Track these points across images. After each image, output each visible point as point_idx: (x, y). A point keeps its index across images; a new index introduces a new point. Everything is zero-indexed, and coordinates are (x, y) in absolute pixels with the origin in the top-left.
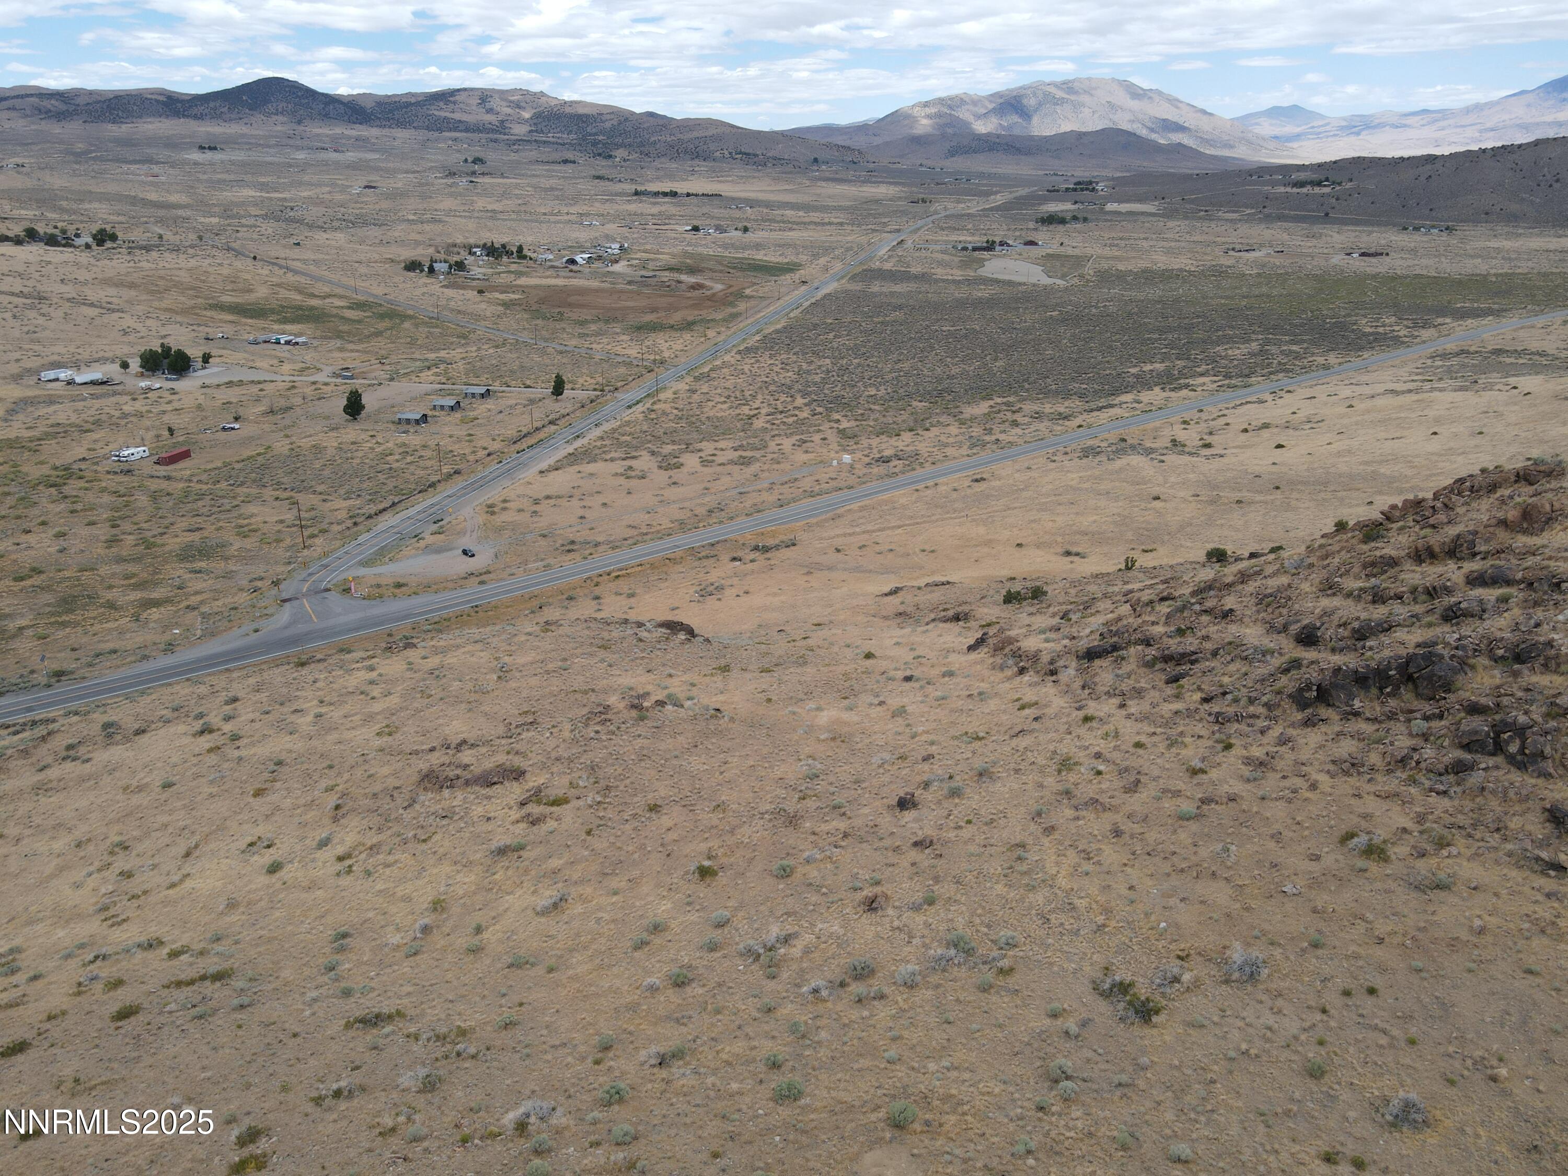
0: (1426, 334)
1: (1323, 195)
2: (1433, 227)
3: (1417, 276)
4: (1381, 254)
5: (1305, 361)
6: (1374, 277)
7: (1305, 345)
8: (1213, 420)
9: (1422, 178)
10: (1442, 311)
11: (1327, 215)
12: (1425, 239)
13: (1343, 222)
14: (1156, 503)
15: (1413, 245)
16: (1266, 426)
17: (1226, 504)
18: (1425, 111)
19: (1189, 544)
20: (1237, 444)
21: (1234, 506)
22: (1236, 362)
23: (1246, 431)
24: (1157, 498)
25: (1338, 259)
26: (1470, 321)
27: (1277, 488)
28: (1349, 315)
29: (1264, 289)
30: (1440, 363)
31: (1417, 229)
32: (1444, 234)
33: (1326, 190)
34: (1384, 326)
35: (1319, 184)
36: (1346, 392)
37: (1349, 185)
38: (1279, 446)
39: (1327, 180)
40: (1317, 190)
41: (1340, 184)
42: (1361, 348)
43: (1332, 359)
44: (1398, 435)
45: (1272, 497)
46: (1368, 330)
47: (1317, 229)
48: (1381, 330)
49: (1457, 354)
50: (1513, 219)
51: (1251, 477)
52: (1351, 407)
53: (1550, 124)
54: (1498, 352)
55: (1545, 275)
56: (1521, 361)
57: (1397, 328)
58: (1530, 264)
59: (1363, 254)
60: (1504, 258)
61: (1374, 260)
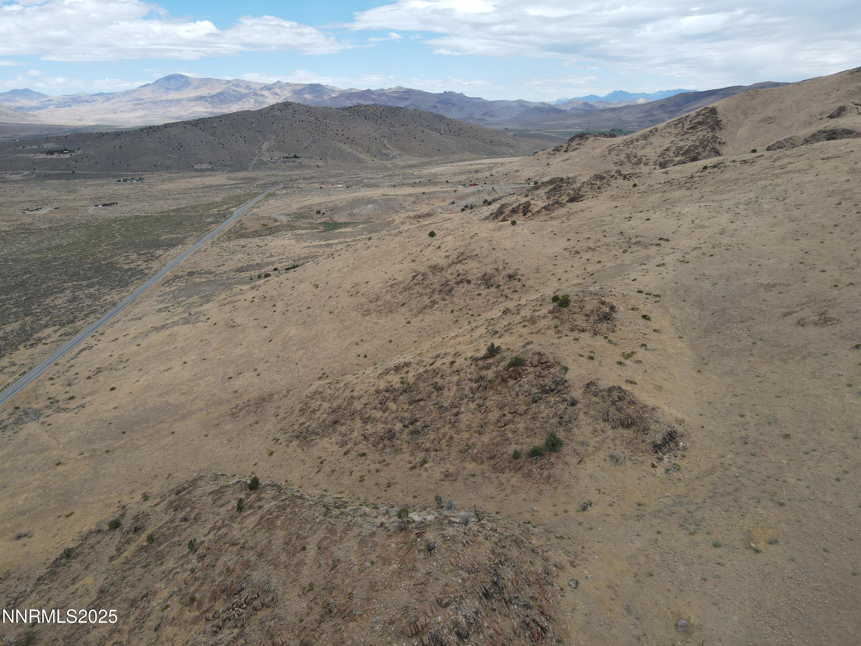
0: (155, 265)
1: (67, 159)
2: (133, 179)
3: (137, 217)
4: (114, 204)
5: (101, 300)
6: (115, 220)
7: (97, 287)
8: (67, 371)
9: (117, 147)
10: (157, 244)
11: (73, 172)
12: (131, 186)
13: (85, 177)
14: (59, 467)
15: (126, 192)
16: (99, 370)
17: (100, 456)
18: (102, 94)
19: (91, 500)
20: (88, 391)
21: (105, 455)
22: (63, 311)
23: (89, 378)
24: (59, 464)
25: (91, 210)
26: (172, 251)
27: (124, 433)
28: (112, 257)
29: (58, 241)
30: (168, 289)
31: (125, 181)
32: (139, 182)
33: (68, 156)
34: (132, 262)
35: (62, 152)
36: (133, 330)
37: (79, 152)
38: (113, 389)
39: (66, 150)
40: (62, 156)
41: (74, 152)
42: (126, 285)
43: (114, 296)
44: (168, 366)
45: (122, 442)
46: (126, 267)
47: (72, 182)
48: (132, 266)
49: (174, 280)
50: (168, 168)
51: (106, 425)
52: (139, 345)
53: (165, 101)
54: (191, 274)
55: (193, 207)
56: (203, 280)
57: (139, 263)
58: (185, 201)
59: (104, 205)
60: (173, 199)
61: (110, 208)
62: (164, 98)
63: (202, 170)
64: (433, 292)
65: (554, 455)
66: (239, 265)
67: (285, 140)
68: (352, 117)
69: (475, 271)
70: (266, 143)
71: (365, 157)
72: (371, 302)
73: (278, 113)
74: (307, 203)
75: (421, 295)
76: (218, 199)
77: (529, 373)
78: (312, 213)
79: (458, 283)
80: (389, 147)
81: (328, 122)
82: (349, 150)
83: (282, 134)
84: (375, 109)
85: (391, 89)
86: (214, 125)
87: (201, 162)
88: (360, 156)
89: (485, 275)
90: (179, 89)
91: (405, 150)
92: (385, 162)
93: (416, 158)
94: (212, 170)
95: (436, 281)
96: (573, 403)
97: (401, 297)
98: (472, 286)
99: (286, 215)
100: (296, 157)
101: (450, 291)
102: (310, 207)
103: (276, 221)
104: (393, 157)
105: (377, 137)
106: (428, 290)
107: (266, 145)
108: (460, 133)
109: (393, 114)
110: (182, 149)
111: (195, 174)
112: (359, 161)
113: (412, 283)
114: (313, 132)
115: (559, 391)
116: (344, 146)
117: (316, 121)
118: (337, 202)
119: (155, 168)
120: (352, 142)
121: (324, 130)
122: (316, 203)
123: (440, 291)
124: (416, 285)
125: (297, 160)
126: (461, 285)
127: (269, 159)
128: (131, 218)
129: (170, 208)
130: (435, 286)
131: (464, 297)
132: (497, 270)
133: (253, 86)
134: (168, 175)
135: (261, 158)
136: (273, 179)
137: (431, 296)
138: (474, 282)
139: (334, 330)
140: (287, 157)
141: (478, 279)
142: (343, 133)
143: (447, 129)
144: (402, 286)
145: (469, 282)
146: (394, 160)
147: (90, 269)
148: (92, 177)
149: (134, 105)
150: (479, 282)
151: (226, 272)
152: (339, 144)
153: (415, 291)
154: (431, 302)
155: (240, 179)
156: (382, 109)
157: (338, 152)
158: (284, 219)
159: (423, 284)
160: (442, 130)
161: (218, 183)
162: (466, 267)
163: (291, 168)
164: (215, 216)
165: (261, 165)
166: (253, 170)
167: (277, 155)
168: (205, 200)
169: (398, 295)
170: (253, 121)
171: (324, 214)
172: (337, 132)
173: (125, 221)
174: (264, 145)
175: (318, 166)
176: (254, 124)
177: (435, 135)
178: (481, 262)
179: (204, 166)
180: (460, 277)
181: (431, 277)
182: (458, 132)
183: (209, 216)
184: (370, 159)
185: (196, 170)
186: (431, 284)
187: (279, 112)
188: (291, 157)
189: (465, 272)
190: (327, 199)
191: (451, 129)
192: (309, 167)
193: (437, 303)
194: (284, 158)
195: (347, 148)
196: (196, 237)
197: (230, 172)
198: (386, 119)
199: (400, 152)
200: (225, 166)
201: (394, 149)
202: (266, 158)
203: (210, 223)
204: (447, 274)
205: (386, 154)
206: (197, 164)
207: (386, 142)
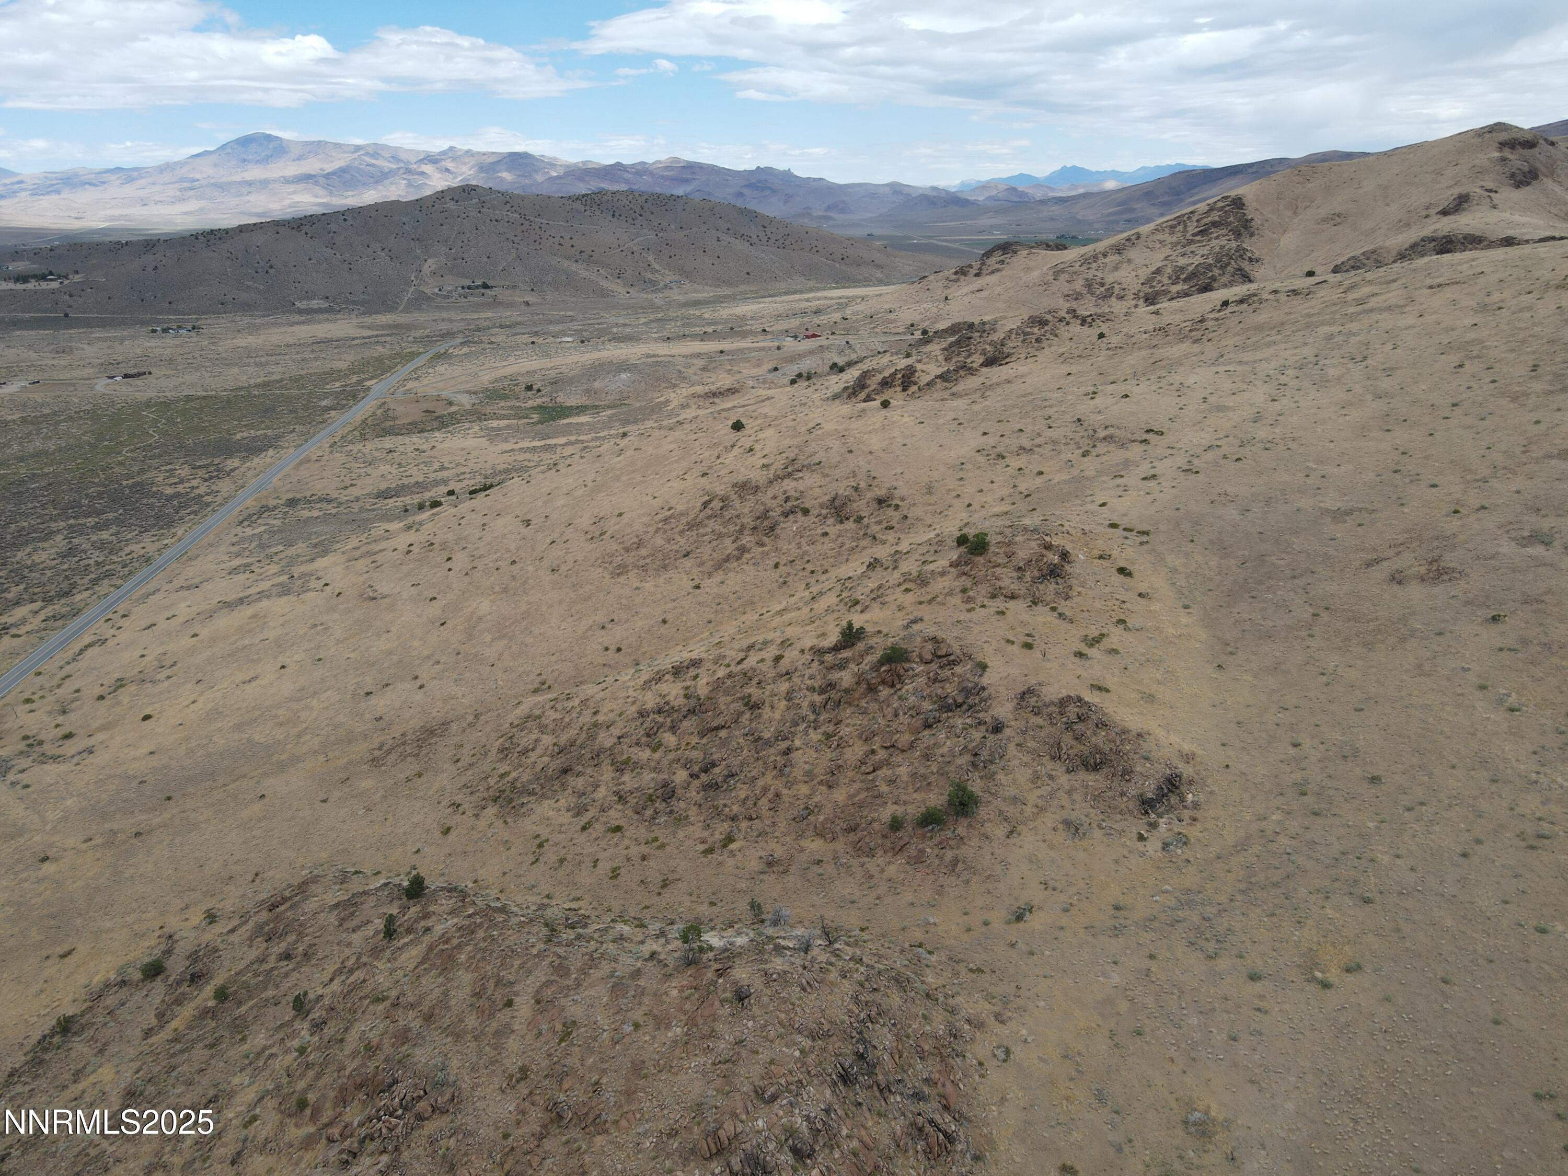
0: (225, 486)
1: (53, 291)
2: (180, 327)
3: (189, 398)
4: (144, 373)
5: (122, 554)
6: (148, 404)
7: (114, 529)
8: (59, 686)
9: (149, 269)
10: (227, 448)
11: (66, 316)
12: (177, 341)
13: (88, 324)
14: (46, 865)
15: (168, 352)
16: (120, 684)
17: (124, 842)
18: (118, 170)
19: (108, 925)
20: (98, 723)
21: (133, 841)
22: (49, 573)
23: (101, 698)
24: (45, 859)
25: (101, 385)
26: (256, 460)
27: (169, 798)
28: (141, 472)
29: (38, 444)
30: (249, 532)
31: (165, 331)
32: (193, 334)
33: (55, 285)
34: (182, 482)
35: (43, 278)
36: (184, 608)
37: (77, 278)
38: (147, 718)
39: (51, 274)
40: (44, 285)
41: (66, 277)
42: (170, 524)
43: (148, 544)
44: (252, 674)
45: (167, 816)
46: (169, 491)
47: (64, 334)
48: (180, 488)
49: (260, 514)
50: (247, 307)
51: (134, 784)
52: (195, 635)
53: (240, 183)
54: (292, 503)
55: (296, 380)
56: (316, 513)
57: (195, 483)
58: (280, 369)
59: (126, 376)
60: (256, 365)
61: (138, 382)
62: (238, 178)
63: (310, 311)
64: (741, 531)
65: (964, 822)
66: (383, 486)
67: (466, 256)
68: (588, 213)
69: (818, 492)
70: (430, 261)
71: (613, 287)
72: (627, 550)
73: (451, 205)
74: (507, 371)
75: (720, 536)
76: (342, 365)
77: (917, 675)
78: (517, 389)
79: (786, 515)
80: (657, 267)
81: (544, 221)
82: (584, 274)
83: (460, 244)
84: (630, 197)
85: (660, 162)
86: (333, 227)
87: (308, 296)
88: (604, 283)
89: (834, 499)
90: (265, 161)
91: (687, 274)
92: (650, 296)
93: (707, 288)
94: (329, 310)
95: (746, 510)
96: (997, 728)
97: (682, 541)
98: (812, 518)
99: (469, 392)
100: (485, 286)
101: (772, 528)
102: (512, 378)
103: (450, 404)
104: (666, 286)
105: (635, 249)
106: (732, 528)
107: (430, 265)
108: (787, 243)
109: (663, 208)
110: (271, 271)
111: (297, 318)
112: (604, 293)
113: (702, 515)
114: (516, 240)
115: (971, 707)
116: (574, 267)
117: (523, 221)
118: (564, 369)
119: (222, 306)
120: (589, 259)
121: (538, 238)
122: (523, 370)
123: (755, 528)
124: (709, 518)
125: (488, 291)
126: (791, 517)
127: (436, 290)
128: (178, 400)
129: (252, 382)
130: (745, 521)
131: (797, 540)
132: (856, 489)
133: (403, 156)
134: (246, 320)
135: (421, 288)
136: (444, 327)
137: (737, 538)
138: (816, 512)
139: (561, 602)
140: (469, 288)
141: (822, 506)
142: (572, 242)
143: (762, 234)
144: (684, 520)
145: (806, 512)
146: (667, 293)
147: (100, 495)
148: (103, 324)
149: (180, 190)
150: (824, 512)
151: (357, 499)
152: (566, 263)
153: (709, 530)
154: (738, 549)
155: (383, 327)
156: (643, 199)
157: (564, 277)
158: (466, 401)
159: (722, 516)
160: (754, 237)
161: (341, 334)
162: (801, 485)
163: (478, 307)
164: (336, 395)
165: (420, 301)
166: (407, 310)
167: (451, 283)
168: (317, 366)
169: (676, 536)
170: (404, 220)
171: (539, 390)
172: (562, 241)
173: (165, 405)
174: (427, 265)
175: (527, 304)
176: (406, 227)
177: (740, 246)
178: (827, 475)
179: (315, 304)
180: (789, 504)
181: (737, 503)
182: (782, 241)
183: (326, 396)
184: (622, 290)
185: (300, 312)
186: (738, 516)
187: (453, 203)
188: (477, 287)
189: (798, 495)
190: (545, 363)
191: (769, 235)
192: (510, 305)
193: (749, 551)
194: (463, 288)
195: (581, 271)
196: (302, 434)
197: (364, 313)
198: (651, 217)
199: (677, 277)
200: (354, 303)
201: (667, 272)
202: (430, 289)
203: (328, 409)
204: (766, 498)
205: (651, 281)
206: (301, 299)
207: (651, 258)
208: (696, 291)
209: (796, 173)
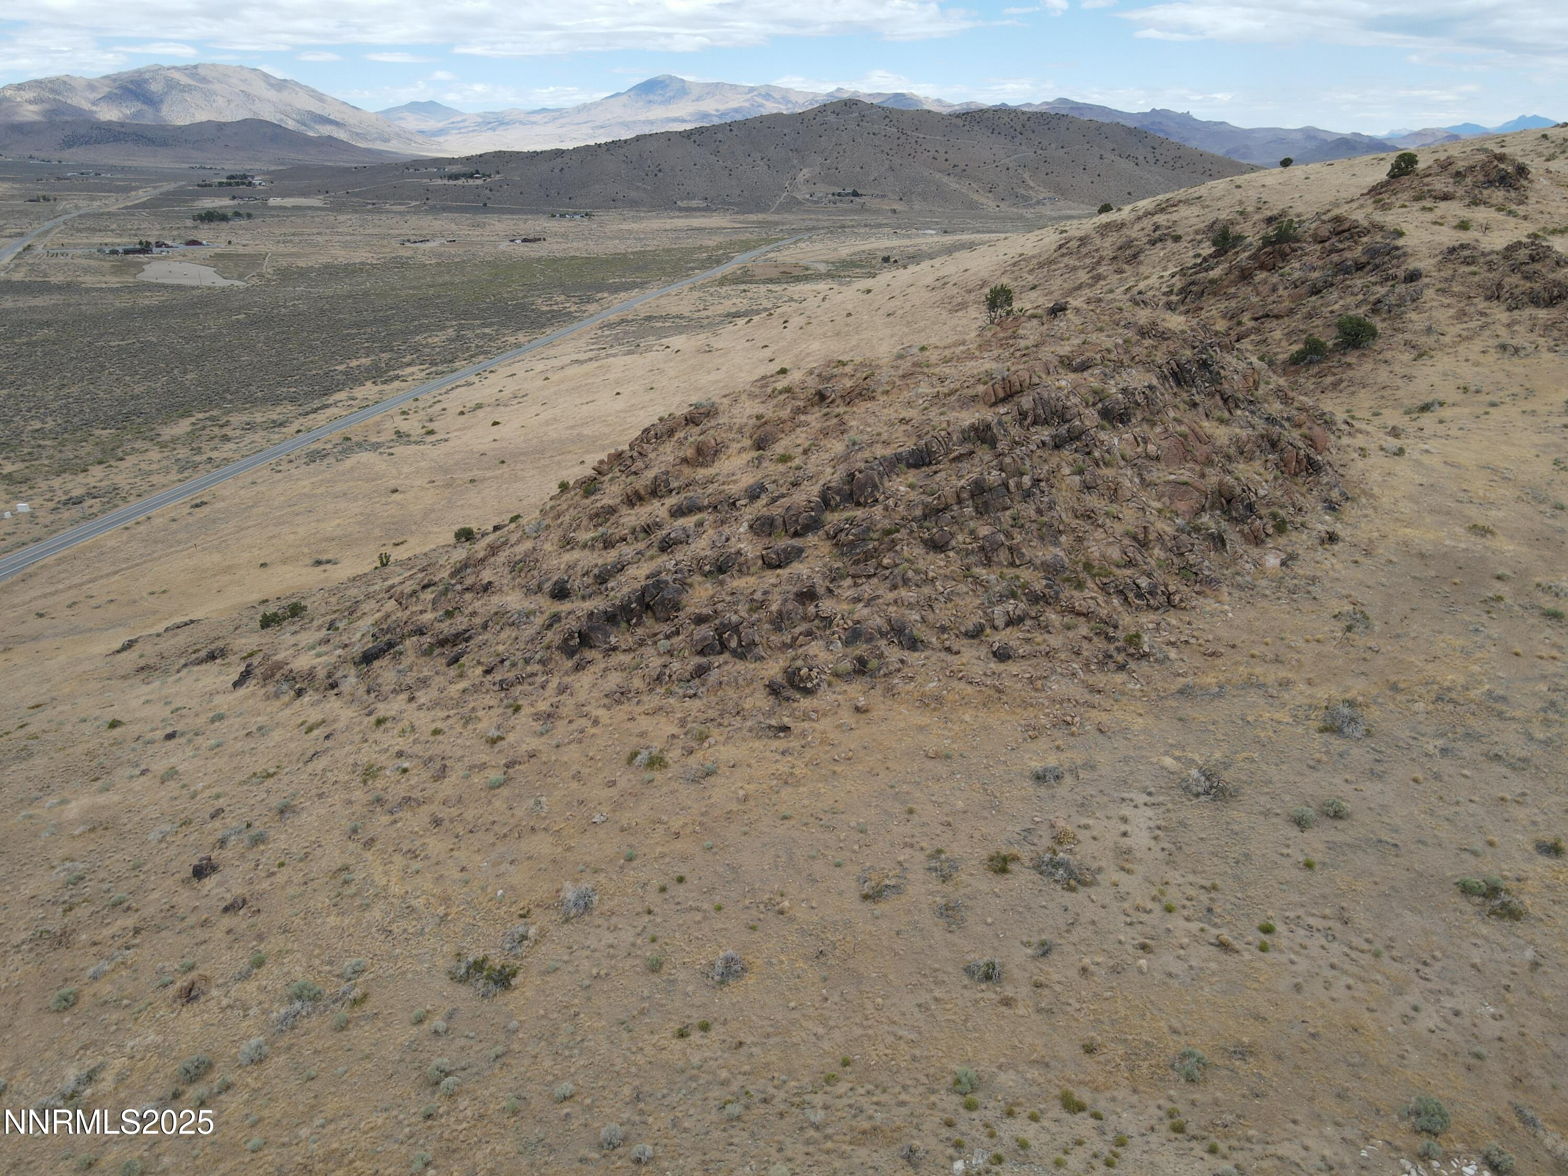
0: (592, 308)
1: (477, 187)
2: (575, 213)
3: (573, 258)
4: (540, 239)
5: (499, 341)
6: (539, 260)
7: (495, 328)
8: (430, 406)
9: (556, 171)
10: (600, 287)
11: (485, 205)
12: (571, 224)
13: (501, 211)
14: (395, 495)
15: (563, 230)
16: (479, 406)
17: (460, 485)
18: (544, 110)
19: (437, 530)
20: (456, 427)
21: (470, 485)
22: (438, 350)
23: (462, 413)
24: (395, 491)
25: (504, 246)
26: (622, 294)
27: (503, 462)
28: (525, 297)
29: (447, 278)
30: (608, 333)
31: (562, 216)
32: (585, 219)
33: (479, 182)
34: (557, 304)
35: (471, 176)
36: (540, 366)
37: (498, 177)
38: (495, 424)
39: (477, 172)
40: (471, 182)
41: (489, 176)
42: (543, 326)
43: (521, 337)
44: (590, 399)
45: (500, 471)
46: (545, 308)
47: (480, 218)
48: (555, 307)
49: (619, 324)
50: (634, 204)
51: (477, 456)
52: (547, 379)
53: (644, 122)
54: (649, 318)
55: (668, 251)
56: (667, 324)
57: (567, 305)
58: (655, 242)
59: (524, 241)
60: (635, 238)
61: (534, 245)
62: (642, 117)
63: (689, 209)
64: (1098, 263)
65: (1357, 353)
66: (733, 310)
67: (839, 166)
68: (967, 128)
69: (1193, 221)
70: (805, 171)
71: (983, 200)
72: (970, 291)
73: (832, 118)
74: (867, 247)
75: (1074, 269)
76: (711, 243)
77: (1306, 254)
78: (874, 262)
79: (1153, 243)
80: (1032, 184)
81: (921, 136)
82: (954, 186)
83: (836, 154)
84: (1012, 116)
85: (1047, 103)
86: (719, 136)
87: (689, 196)
88: (975, 197)
89: (1214, 223)
90: (668, 101)
91: (1062, 192)
92: (1020, 211)
93: (1082, 206)
94: (707, 209)
95: (1107, 245)
96: (1413, 277)
97: (1030, 278)
98: (1183, 244)
99: (827, 262)
100: (855, 194)
101: (1135, 256)
102: (871, 254)
103: (807, 269)
104: (1038, 202)
105: (1011, 165)
106: (1088, 261)
107: (806, 173)
108: (1177, 165)
109: (1046, 127)
110: (660, 175)
111: (677, 214)
112: (973, 206)
113: (1055, 255)
114: (891, 153)
115: (1377, 267)
116: (945, 179)
117: (900, 135)
118: (924, 248)
119: (613, 202)
120: (962, 173)
121: (912, 151)
122: (882, 247)
123: (1115, 258)
124: (1063, 255)
125: (857, 199)
126: (1159, 245)
127: (808, 196)
128: (565, 258)
129: (630, 250)
130: (1104, 254)
131: (1164, 263)
132: (1241, 213)
133: (793, 98)
134: (632, 214)
135: (794, 194)
136: (810, 224)
137: (1093, 269)
138: (1189, 238)
139: (892, 336)
140: (839, 195)
141: (1197, 232)
142: (947, 156)
143: (1150, 157)
144: (1035, 261)
145: (1177, 239)
146: (1039, 208)
147: (489, 309)
148: (512, 212)
149: (593, 128)
150: (1199, 237)
151: (708, 317)
152: (938, 175)
153: (1062, 265)
154: (1092, 278)
155: (753, 222)
156: (1026, 118)
157: (934, 188)
158: (823, 268)
159: (1078, 252)
160: (1141, 158)
161: (713, 225)
162: (1175, 217)
163: (845, 212)
164: (703, 261)
165: (792, 204)
166: (777, 212)
167: (822, 190)
168: (689, 243)
169: (1025, 275)
170: (786, 131)
171: (896, 261)
172: (936, 155)
173: (555, 260)
174: (802, 174)
175: (894, 211)
176: (787, 138)
177: (1126, 165)
178: (1208, 206)
179: (694, 203)
180: (1158, 233)
181: (1098, 241)
182: (1172, 163)
183: (694, 261)
184: (992, 204)
185: (680, 209)
186: (1097, 250)
187: (834, 116)
188: (847, 195)
189: (1170, 224)
190: (906, 242)
191: (1158, 156)
192: (877, 212)
193: (1105, 278)
194: (833, 194)
195: (953, 184)
196: (666, 281)
197: (737, 213)
198: (1032, 136)
199: (1051, 195)
200: (730, 204)
201: (1041, 189)
202: (802, 194)
203: (693, 269)
204: (1134, 232)
205: (1023, 197)
206: (682, 199)
207: (1026, 176)
208: (1070, 208)
209: (1195, 116)
